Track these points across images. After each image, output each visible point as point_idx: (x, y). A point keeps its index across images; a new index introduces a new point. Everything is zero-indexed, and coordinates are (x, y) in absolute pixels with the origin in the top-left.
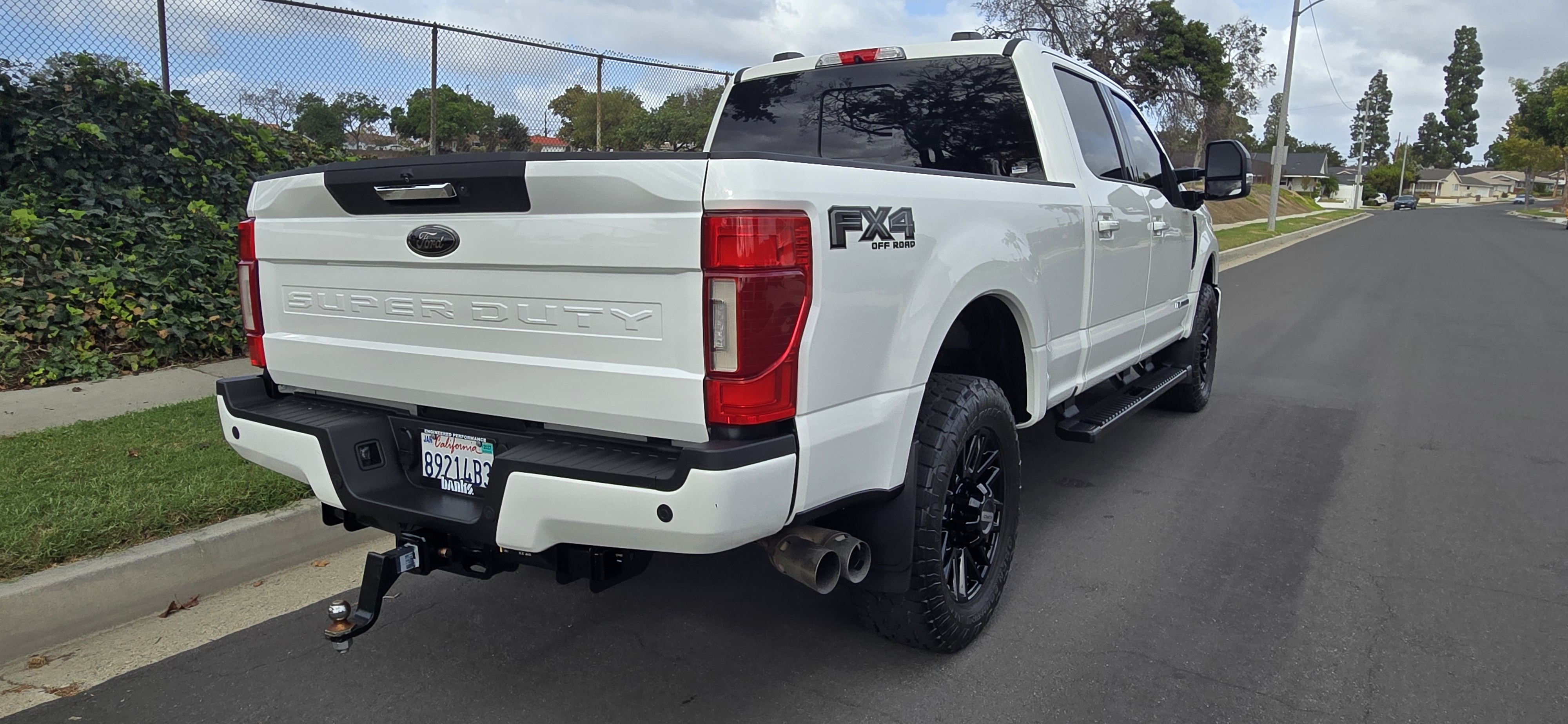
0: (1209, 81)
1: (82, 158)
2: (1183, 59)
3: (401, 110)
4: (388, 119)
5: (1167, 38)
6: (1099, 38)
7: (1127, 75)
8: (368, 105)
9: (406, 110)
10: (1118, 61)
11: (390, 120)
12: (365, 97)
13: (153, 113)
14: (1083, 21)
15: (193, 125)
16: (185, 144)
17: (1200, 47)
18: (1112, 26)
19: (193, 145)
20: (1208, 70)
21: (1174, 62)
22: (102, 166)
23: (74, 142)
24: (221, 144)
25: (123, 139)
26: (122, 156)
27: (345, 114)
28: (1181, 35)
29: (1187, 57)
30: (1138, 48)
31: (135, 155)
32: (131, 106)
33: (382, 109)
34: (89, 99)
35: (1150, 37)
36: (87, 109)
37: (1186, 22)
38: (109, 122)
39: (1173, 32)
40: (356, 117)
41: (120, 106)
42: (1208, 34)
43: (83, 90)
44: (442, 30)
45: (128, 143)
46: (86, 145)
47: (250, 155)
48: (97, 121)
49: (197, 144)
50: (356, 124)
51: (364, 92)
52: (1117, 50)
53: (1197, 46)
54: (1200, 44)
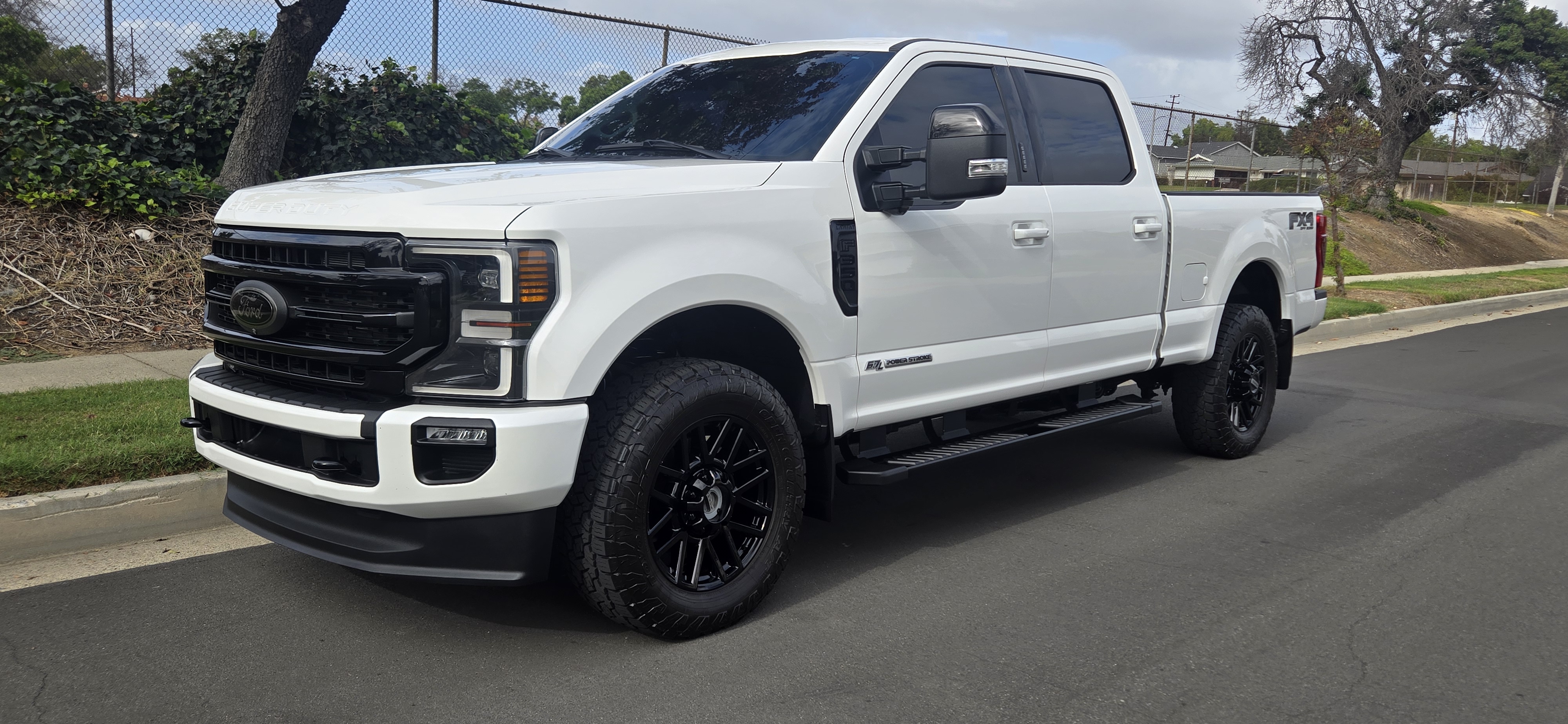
0: (1556, 80)
1: (387, 151)
2: (1522, 54)
3: (571, 99)
4: (557, 109)
5: (1502, 28)
6: (1412, 28)
7: (1448, 74)
8: (536, 93)
9: (578, 101)
10: (1437, 56)
11: (559, 111)
12: (534, 84)
13: (442, 113)
14: (1391, 8)
15: (473, 124)
16: (467, 141)
17: (1545, 39)
18: (1428, 15)
19: (473, 142)
20: (1555, 67)
21: (1510, 57)
22: (403, 159)
23: (384, 137)
24: (493, 141)
25: (419, 135)
26: (417, 150)
27: (511, 102)
28: (1521, 24)
29: (1528, 51)
30: (1463, 40)
31: (428, 150)
32: (426, 106)
33: (551, 98)
34: (392, 99)
35: (1480, 27)
36: (391, 108)
37: (1528, 9)
38: (408, 120)
39: (1509, 21)
40: (523, 106)
41: (417, 106)
42: (1557, 23)
43: (387, 91)
44: (673, 33)
45: (422, 139)
46: (393, 142)
47: (516, 152)
48: (399, 120)
49: (476, 141)
50: (522, 113)
51: (533, 78)
52: (1435, 42)
53: (1542, 38)
54: (1547, 35)
